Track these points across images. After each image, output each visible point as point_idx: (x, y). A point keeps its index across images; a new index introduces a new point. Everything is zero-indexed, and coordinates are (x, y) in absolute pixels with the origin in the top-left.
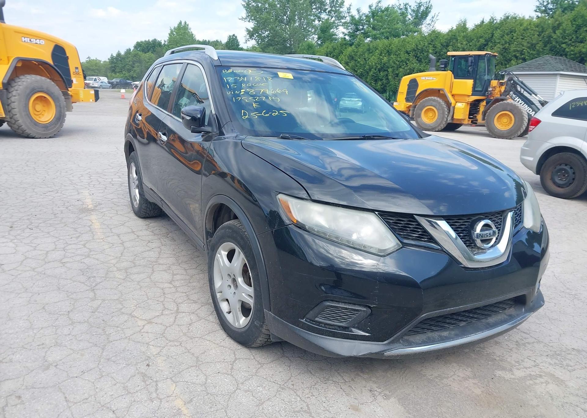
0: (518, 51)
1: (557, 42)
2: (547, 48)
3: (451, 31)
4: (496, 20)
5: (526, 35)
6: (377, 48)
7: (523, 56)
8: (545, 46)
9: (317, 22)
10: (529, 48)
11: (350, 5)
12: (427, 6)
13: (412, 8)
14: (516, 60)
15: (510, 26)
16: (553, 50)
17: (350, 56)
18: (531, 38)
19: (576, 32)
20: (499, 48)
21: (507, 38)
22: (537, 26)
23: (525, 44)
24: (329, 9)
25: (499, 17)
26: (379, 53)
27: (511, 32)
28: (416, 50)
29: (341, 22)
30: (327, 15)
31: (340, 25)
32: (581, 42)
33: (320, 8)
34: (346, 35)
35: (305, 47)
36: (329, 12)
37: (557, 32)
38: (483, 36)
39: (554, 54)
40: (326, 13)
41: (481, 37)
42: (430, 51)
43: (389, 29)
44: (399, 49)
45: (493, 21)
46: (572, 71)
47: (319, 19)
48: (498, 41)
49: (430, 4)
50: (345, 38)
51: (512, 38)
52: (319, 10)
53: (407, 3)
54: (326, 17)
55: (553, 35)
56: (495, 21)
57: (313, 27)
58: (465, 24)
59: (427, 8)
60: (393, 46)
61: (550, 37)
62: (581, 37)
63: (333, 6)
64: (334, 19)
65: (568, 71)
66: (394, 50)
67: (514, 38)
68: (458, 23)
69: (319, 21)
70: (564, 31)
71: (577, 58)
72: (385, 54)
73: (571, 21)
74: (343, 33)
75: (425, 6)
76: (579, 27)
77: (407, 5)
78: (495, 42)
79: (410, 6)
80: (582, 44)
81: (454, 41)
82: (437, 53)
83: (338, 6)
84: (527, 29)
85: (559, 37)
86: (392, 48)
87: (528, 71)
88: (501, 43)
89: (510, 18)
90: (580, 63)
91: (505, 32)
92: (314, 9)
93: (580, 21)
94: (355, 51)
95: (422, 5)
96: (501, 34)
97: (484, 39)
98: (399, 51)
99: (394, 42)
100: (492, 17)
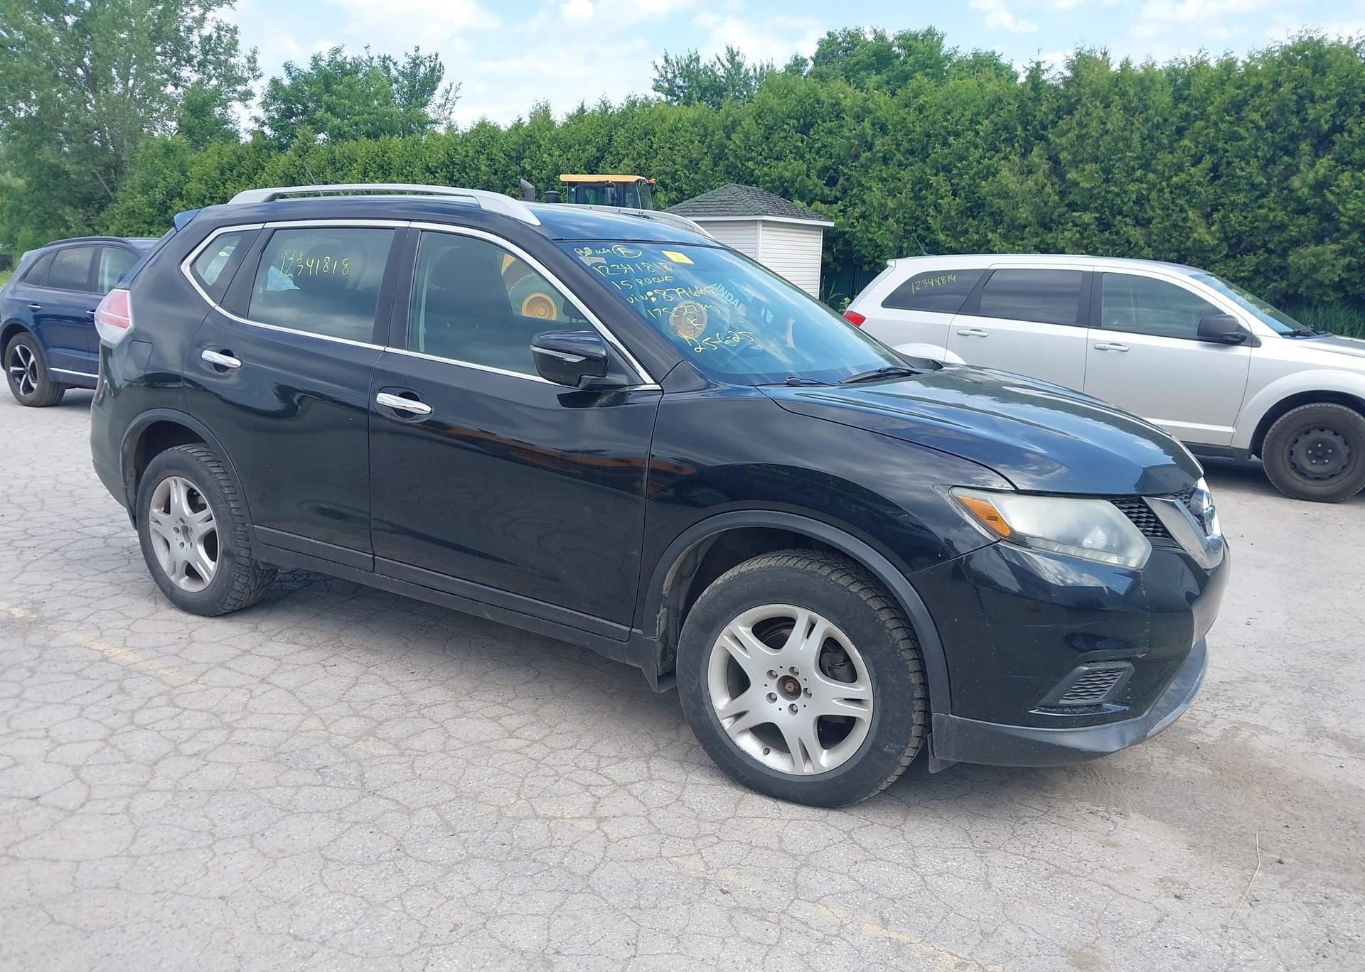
0: (666, 174)
1: (736, 157)
2: (720, 168)
3: (518, 126)
4: (610, 107)
5: (677, 141)
6: (352, 157)
7: (677, 184)
8: (716, 164)
9: (170, 89)
10: (686, 167)
11: (255, 52)
12: (432, 65)
13: (400, 68)
14: (664, 192)
15: (643, 122)
16: (730, 173)
17: (287, 176)
18: (687, 147)
19: (767, 139)
20: (628, 165)
21: (641, 146)
22: (695, 125)
23: (679, 160)
24: (201, 57)
25: (617, 102)
26: (361, 169)
27: (646, 134)
28: (448, 166)
29: (235, 90)
30: (196, 71)
31: (234, 99)
32: (778, 159)
33: (175, 53)
34: (263, 124)
35: (158, 151)
36: (200, 64)
37: (733, 136)
38: (591, 140)
39: (734, 180)
40: (193, 66)
41: (589, 142)
42: (483, 168)
43: (370, 114)
44: (406, 162)
45: (606, 111)
46: (781, 214)
47: (177, 81)
48: (624, 152)
49: (438, 62)
50: (263, 133)
51: (651, 147)
52: (174, 60)
53: (387, 56)
54: (195, 77)
55: (728, 143)
56: (610, 111)
57: (164, 99)
58: (546, 112)
59: (433, 70)
60: (392, 156)
61: (722, 147)
62: (777, 148)
63: (209, 51)
64: (214, 82)
65: (774, 215)
66: (396, 162)
67: (655, 146)
68: (533, 111)
69: (176, 86)
70: (747, 135)
71: (777, 189)
72: (375, 173)
73: (754, 118)
74: (256, 120)
75: (427, 64)
76: (770, 130)
77: (388, 62)
78: (618, 154)
79: (395, 64)
80: (782, 164)
81: (533, 148)
82: (499, 173)
83: (222, 50)
84: (677, 129)
85: (740, 147)
86: (389, 158)
87: (705, 215)
88: (631, 156)
89: (638, 104)
90: (783, 197)
91: (634, 133)
92: (159, 54)
93: (769, 120)
94: (297, 163)
95: (421, 62)
96: (628, 137)
97: (595, 147)
98: (410, 166)
99: (391, 145)
100: (603, 102)
